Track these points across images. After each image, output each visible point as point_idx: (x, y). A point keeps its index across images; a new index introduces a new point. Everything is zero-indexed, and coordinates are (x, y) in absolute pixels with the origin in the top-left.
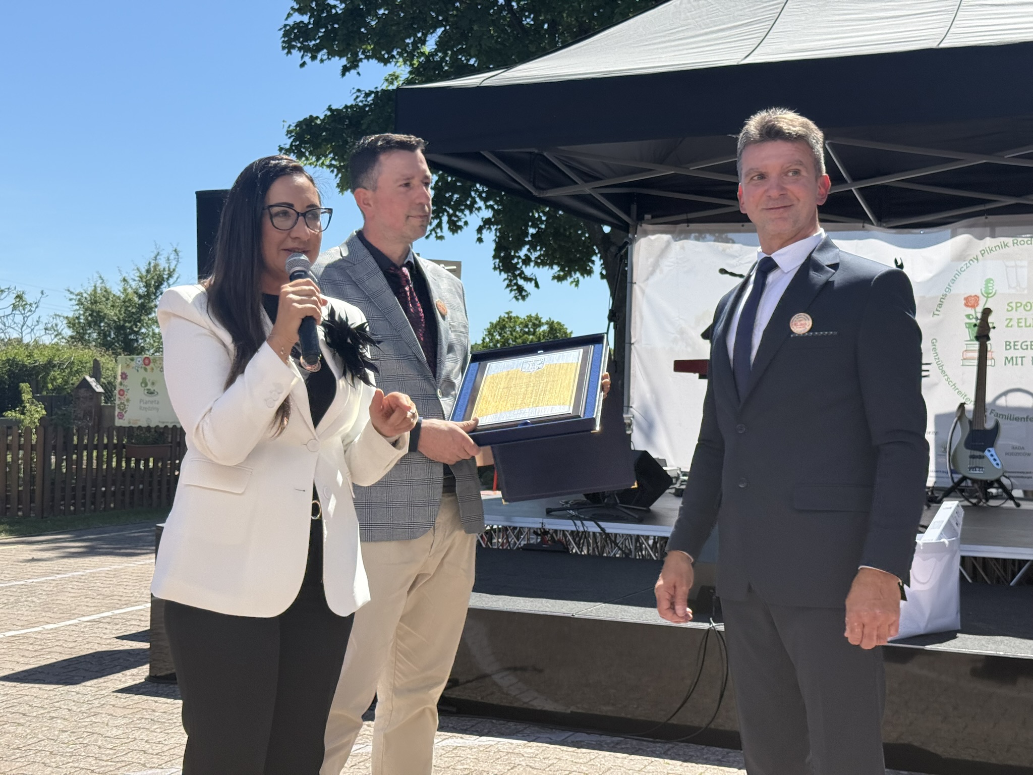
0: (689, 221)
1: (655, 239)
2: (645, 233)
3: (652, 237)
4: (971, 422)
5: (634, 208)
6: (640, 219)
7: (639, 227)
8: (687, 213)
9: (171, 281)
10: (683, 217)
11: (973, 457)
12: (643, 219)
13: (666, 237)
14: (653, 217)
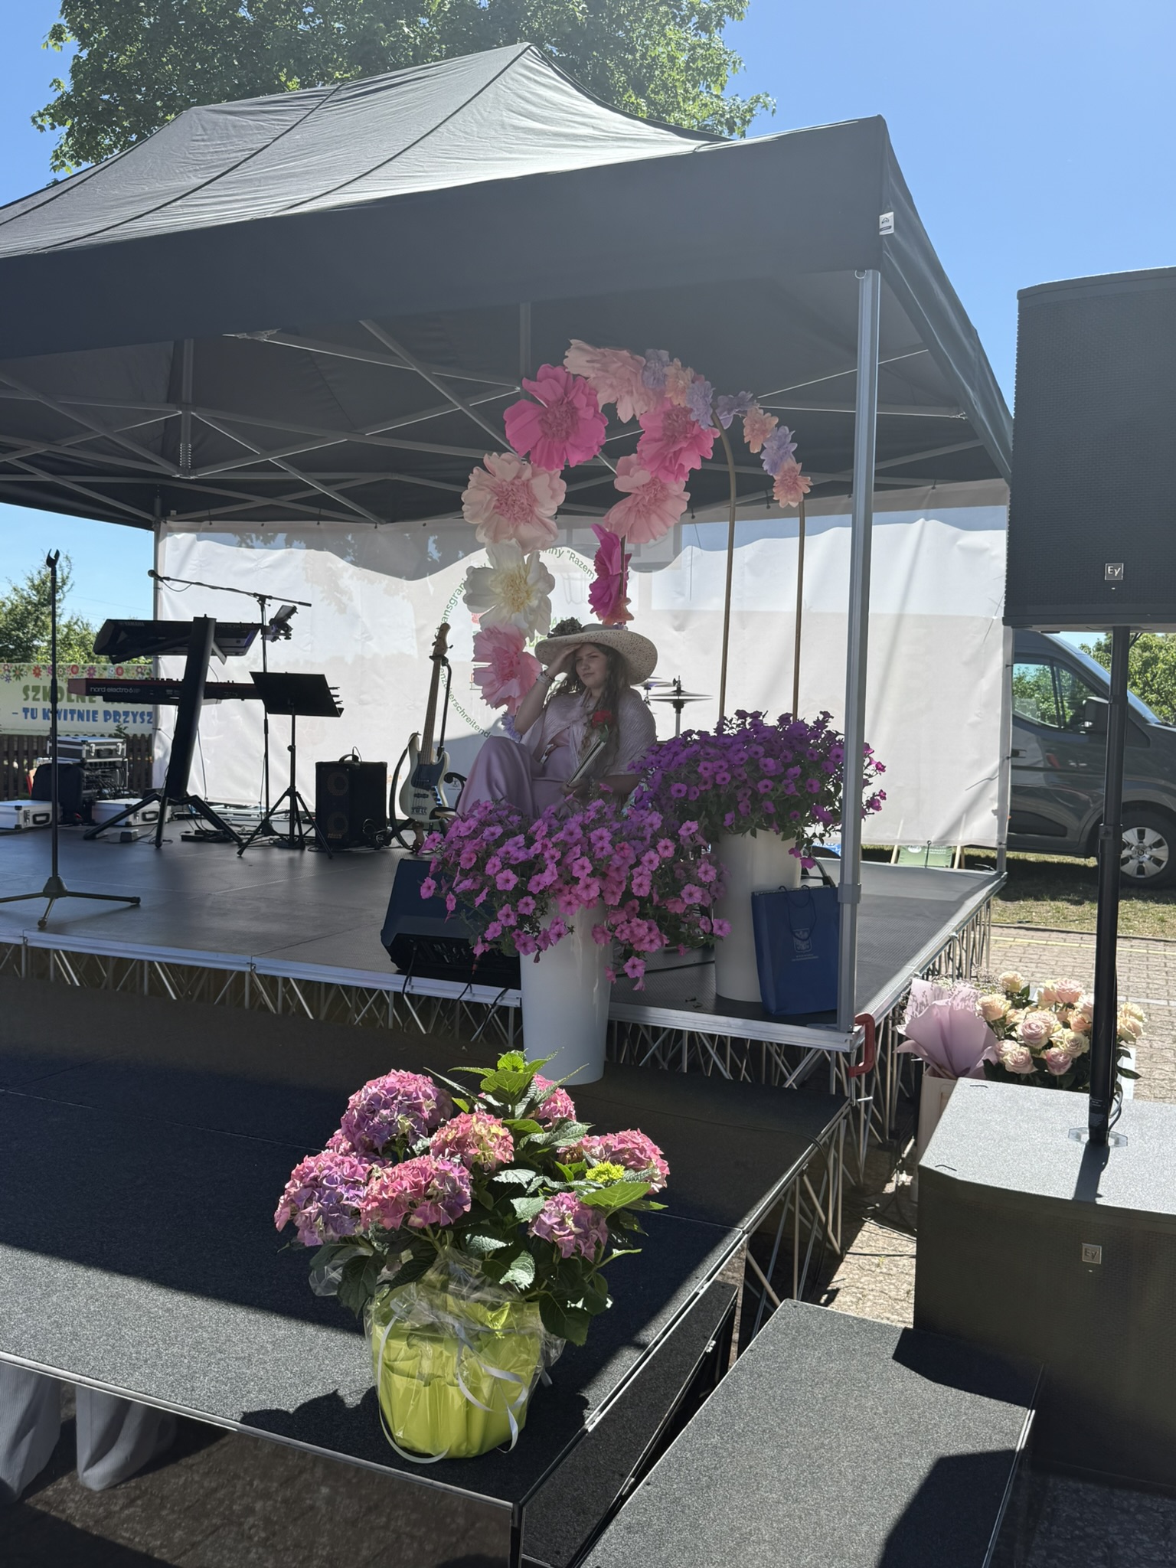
0: (212, 518)
1: (182, 538)
2: (172, 531)
3: (180, 536)
4: (419, 755)
5: (158, 502)
6: (165, 515)
7: (163, 524)
8: (208, 508)
9: (66, 588)
10: (205, 513)
11: (417, 796)
12: (169, 514)
13: (192, 536)
14: (177, 513)
